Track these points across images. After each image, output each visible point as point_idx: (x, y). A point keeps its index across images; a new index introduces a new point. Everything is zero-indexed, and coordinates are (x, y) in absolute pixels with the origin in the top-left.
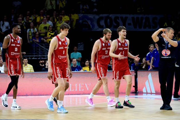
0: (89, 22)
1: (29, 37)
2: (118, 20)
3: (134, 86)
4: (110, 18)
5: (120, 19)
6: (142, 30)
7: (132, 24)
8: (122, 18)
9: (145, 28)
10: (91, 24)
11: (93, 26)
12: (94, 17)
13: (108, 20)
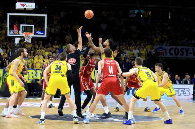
1: (122, 59)
2: (183, 50)
3: (192, 95)
4: (178, 49)
7: (192, 53)
8: (186, 49)
11: (166, 53)
12: (167, 48)
13: (177, 50)
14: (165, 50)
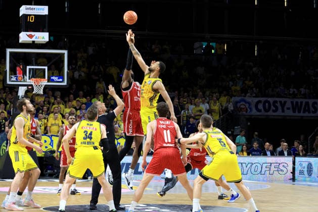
0: (247, 106)
1: (183, 118)
2: (276, 104)
3: (291, 173)
4: (269, 102)
5: (278, 102)
6: (302, 114)
7: (291, 108)
8: (280, 102)
9: (304, 112)
10: (249, 107)
11: (251, 109)
12: (252, 101)
13: (267, 104)
14: (249, 104)
